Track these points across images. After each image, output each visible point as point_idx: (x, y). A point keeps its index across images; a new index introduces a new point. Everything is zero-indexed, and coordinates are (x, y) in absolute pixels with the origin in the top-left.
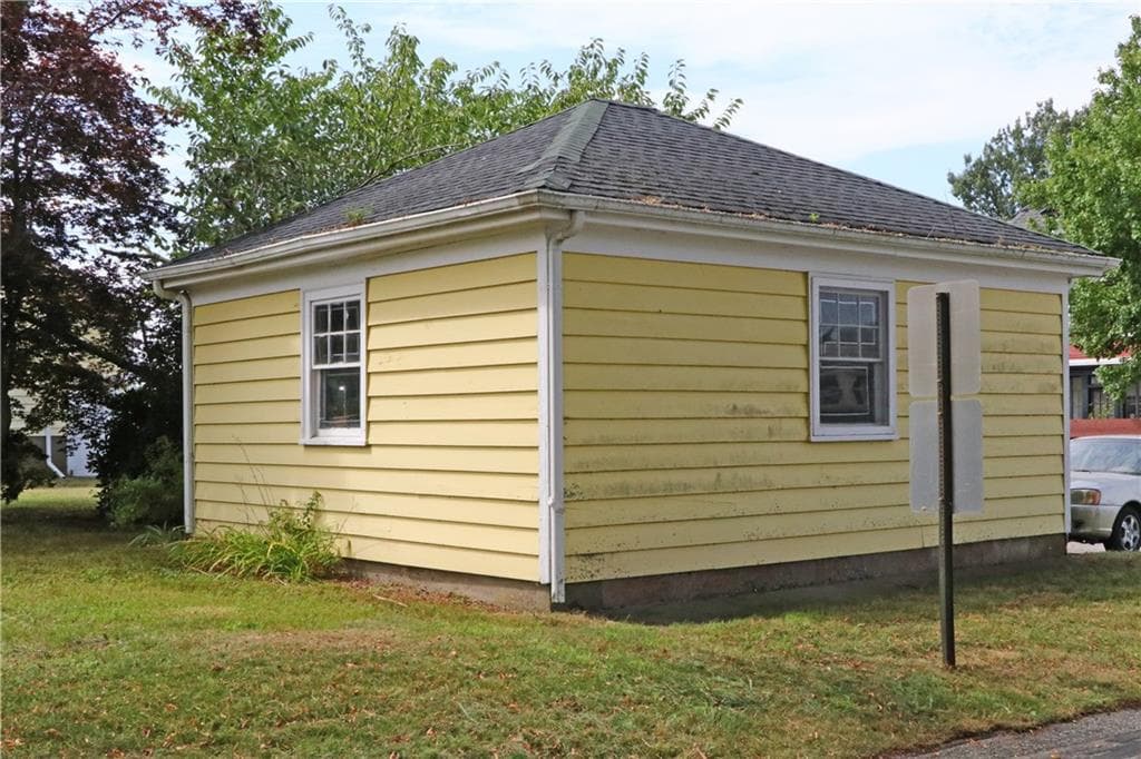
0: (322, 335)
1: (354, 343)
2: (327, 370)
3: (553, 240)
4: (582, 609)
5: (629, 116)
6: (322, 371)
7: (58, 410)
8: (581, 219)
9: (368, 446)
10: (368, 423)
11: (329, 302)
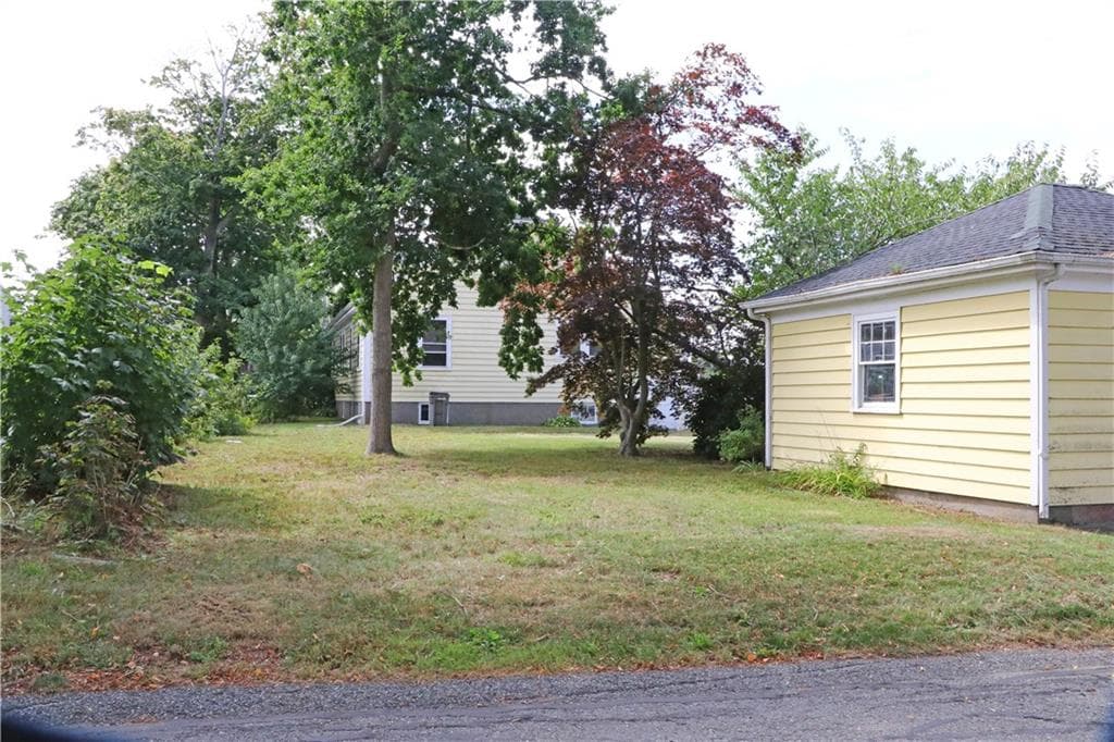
0: (866, 343)
1: (890, 349)
2: (870, 365)
3: (1041, 283)
4: (1061, 524)
5: (1069, 193)
6: (866, 366)
7: (668, 390)
8: (1063, 269)
9: (901, 414)
10: (901, 399)
11: (871, 322)
